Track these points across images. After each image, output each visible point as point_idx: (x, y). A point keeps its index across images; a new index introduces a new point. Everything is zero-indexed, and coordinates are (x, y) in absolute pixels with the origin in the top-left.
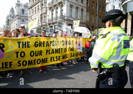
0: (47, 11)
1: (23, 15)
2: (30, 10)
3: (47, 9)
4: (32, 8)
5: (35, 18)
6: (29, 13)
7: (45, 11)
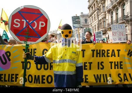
0: (106, 15)
1: (86, 24)
2: (90, 18)
3: (105, 13)
4: (92, 16)
5: (95, 25)
6: (89, 21)
7: (104, 16)
